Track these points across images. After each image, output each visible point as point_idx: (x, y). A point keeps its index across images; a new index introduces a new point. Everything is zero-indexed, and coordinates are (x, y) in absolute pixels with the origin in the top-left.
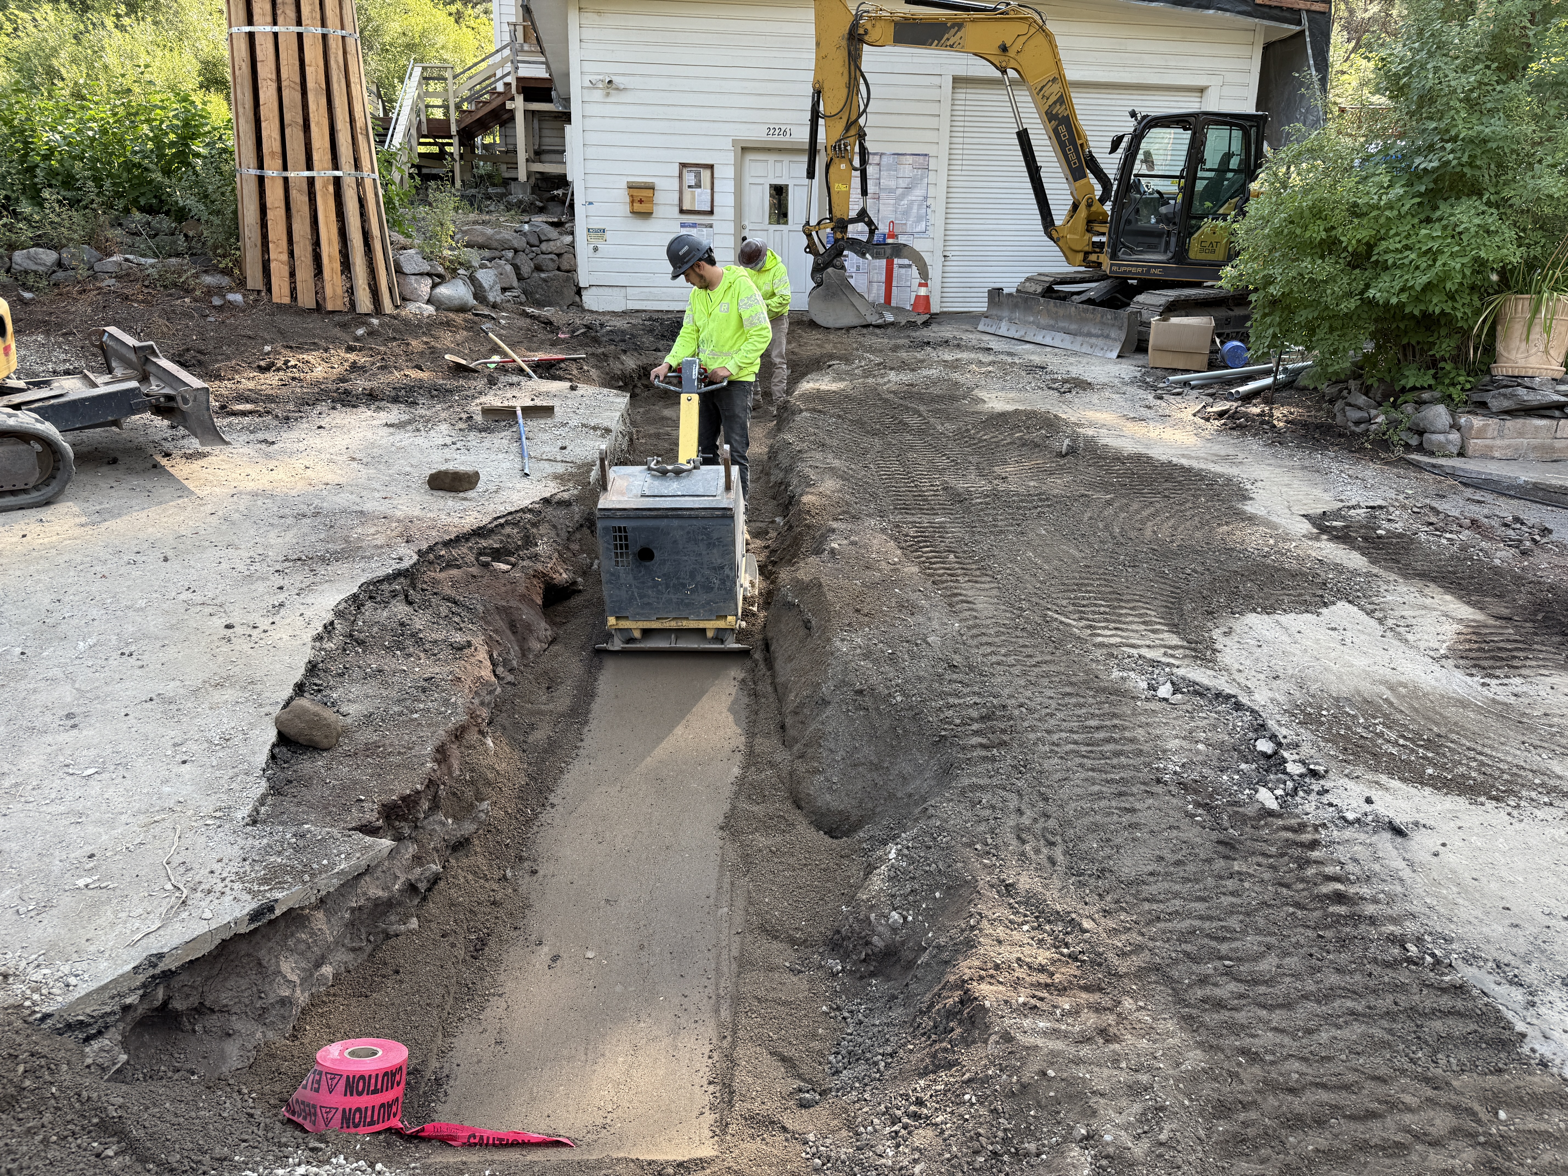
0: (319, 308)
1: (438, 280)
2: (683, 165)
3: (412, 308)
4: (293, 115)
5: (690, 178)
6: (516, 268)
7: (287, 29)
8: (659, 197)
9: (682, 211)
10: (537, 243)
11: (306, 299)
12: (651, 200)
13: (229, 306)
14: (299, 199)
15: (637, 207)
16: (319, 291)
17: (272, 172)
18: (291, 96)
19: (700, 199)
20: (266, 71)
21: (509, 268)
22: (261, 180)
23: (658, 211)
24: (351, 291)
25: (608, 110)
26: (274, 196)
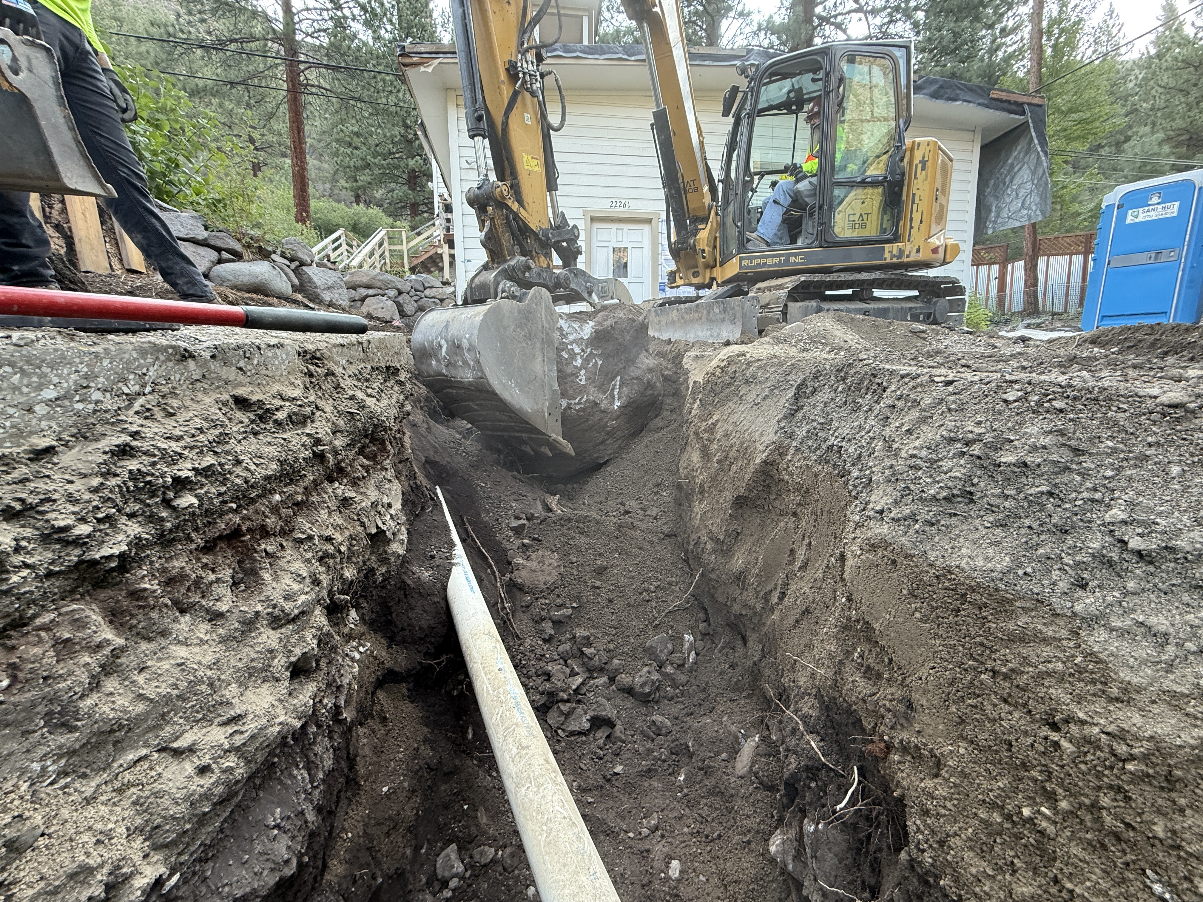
1: (230, 256)
6: (399, 306)
10: (422, 289)
21: (390, 303)
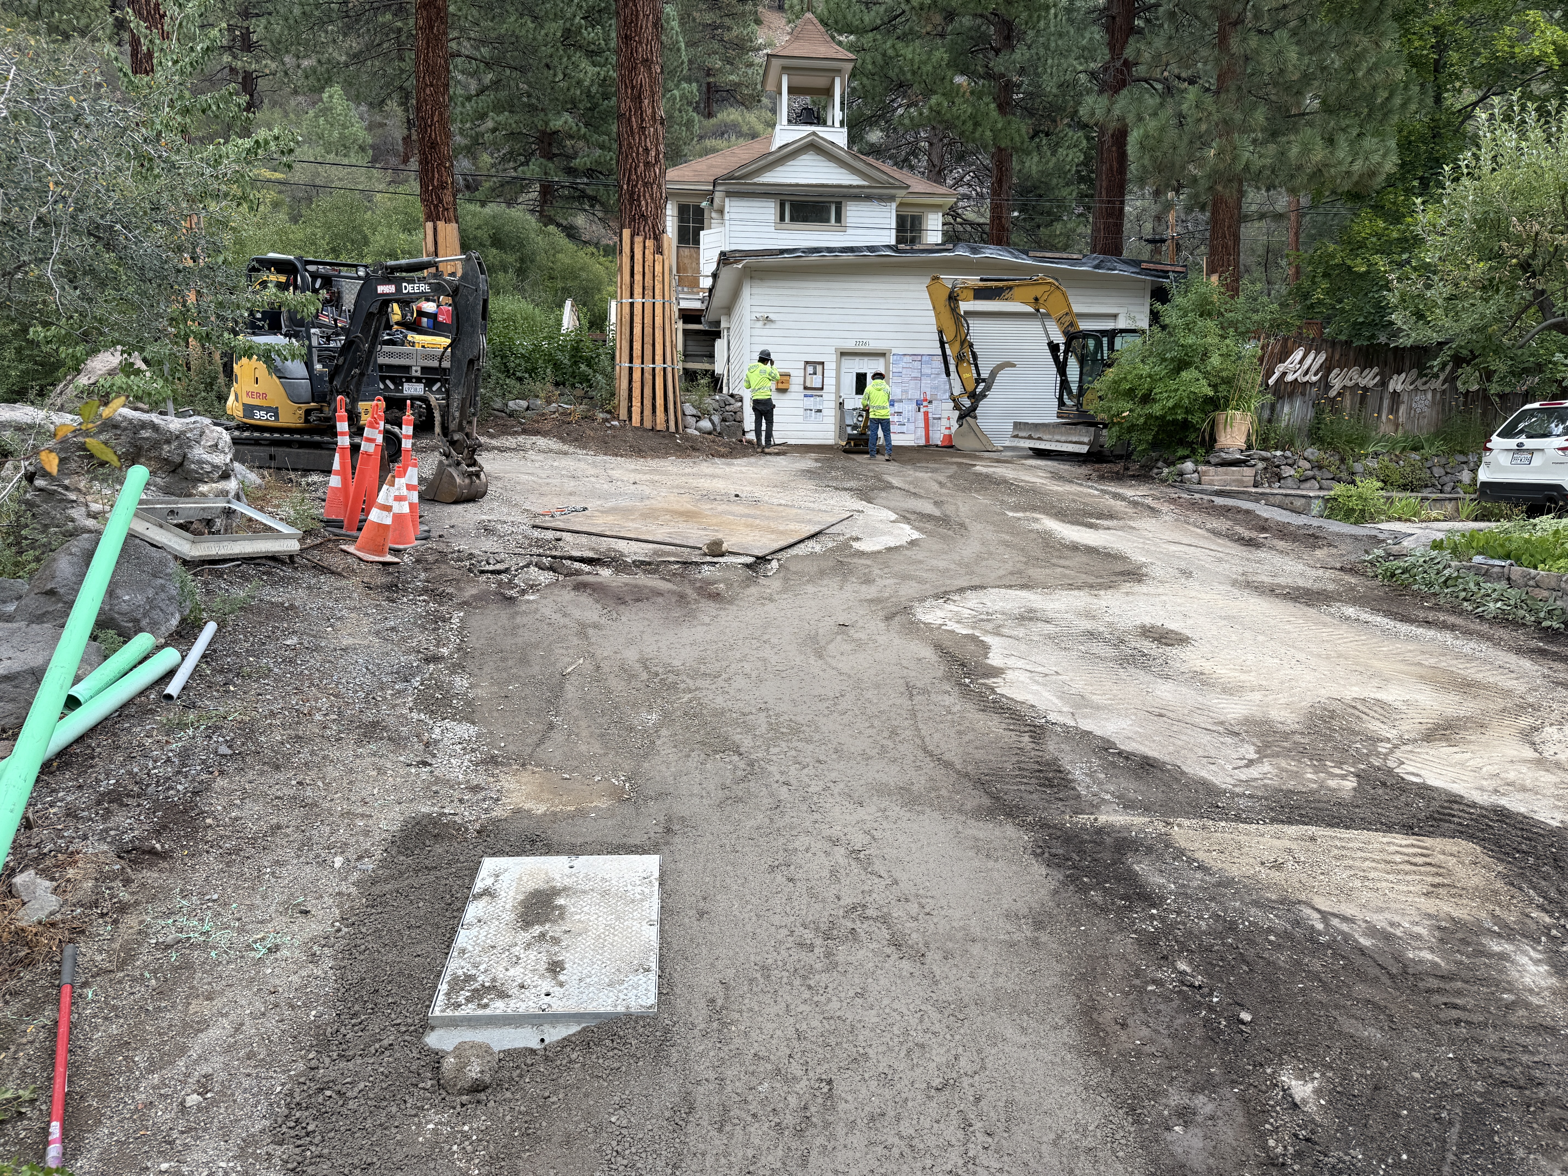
0: (652, 429)
1: (698, 418)
2: (807, 363)
3: (689, 431)
4: (648, 339)
5: (810, 369)
7: (649, 301)
8: (793, 380)
9: (806, 388)
11: (648, 424)
12: (788, 382)
13: (612, 427)
14: (648, 376)
15: (781, 386)
16: (654, 421)
17: (637, 364)
18: (648, 330)
19: (816, 382)
20: (638, 320)
22: (631, 369)
23: (793, 388)
24: (667, 421)
25: (766, 332)
26: (637, 376)
